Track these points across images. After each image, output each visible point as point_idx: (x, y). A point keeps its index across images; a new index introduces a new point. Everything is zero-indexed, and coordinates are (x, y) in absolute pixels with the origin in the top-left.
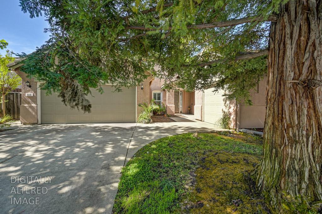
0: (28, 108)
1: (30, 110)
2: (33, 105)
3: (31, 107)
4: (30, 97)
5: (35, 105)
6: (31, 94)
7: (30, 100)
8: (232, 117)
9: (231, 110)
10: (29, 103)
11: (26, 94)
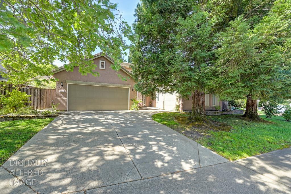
0: (60, 100)
1: (62, 102)
2: (64, 98)
3: (63, 100)
4: (62, 93)
5: (65, 98)
6: (63, 90)
7: (62, 95)
8: (181, 106)
9: (180, 103)
10: (61, 97)
11: (60, 91)
